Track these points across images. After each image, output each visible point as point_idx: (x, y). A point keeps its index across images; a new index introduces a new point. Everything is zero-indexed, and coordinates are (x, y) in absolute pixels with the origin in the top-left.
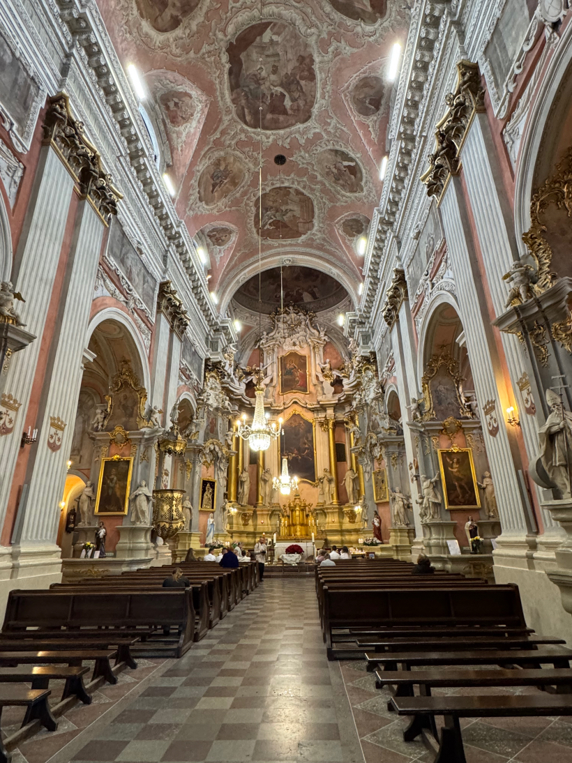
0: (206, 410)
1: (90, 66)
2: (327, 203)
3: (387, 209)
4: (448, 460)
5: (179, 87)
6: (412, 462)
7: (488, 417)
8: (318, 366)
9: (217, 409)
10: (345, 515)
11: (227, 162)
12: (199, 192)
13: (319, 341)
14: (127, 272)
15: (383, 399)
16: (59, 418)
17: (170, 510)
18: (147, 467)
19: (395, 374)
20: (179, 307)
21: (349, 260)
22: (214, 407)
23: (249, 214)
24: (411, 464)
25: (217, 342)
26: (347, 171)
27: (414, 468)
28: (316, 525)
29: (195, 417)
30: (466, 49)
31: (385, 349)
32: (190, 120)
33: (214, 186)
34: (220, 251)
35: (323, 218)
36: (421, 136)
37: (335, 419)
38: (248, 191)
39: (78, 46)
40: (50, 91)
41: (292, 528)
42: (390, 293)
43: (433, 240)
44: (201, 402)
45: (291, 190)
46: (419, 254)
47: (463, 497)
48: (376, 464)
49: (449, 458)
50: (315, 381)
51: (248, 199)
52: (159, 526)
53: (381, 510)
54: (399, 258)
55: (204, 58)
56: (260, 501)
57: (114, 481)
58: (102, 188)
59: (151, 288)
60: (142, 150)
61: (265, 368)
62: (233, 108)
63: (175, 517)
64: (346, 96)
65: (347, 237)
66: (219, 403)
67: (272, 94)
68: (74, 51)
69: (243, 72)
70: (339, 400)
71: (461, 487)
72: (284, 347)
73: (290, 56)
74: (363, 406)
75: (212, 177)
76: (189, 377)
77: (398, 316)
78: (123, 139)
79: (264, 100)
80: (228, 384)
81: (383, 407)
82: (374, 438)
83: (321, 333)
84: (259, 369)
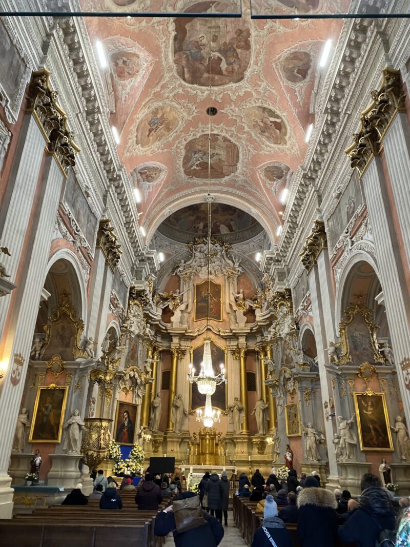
0: (129, 337)
1: (65, 43)
2: (251, 150)
3: (310, 167)
4: (363, 403)
5: (129, 49)
6: (328, 401)
7: (405, 372)
8: (231, 295)
9: (138, 336)
10: (254, 446)
11: (164, 111)
12: (136, 137)
13: (233, 272)
14: (76, 214)
15: (297, 335)
16: (20, 354)
17: (99, 439)
18: (80, 396)
19: (310, 314)
20: (114, 242)
21: (268, 202)
22: (136, 334)
23: (179, 155)
24: (326, 402)
25: (142, 271)
26: (273, 125)
27: (329, 407)
28: (225, 454)
29: (118, 344)
30: (390, 57)
32: (135, 76)
33: (150, 131)
34: (149, 187)
35: (246, 163)
36: (345, 114)
37: (247, 347)
38: (180, 135)
39: (58, 28)
40: (34, 68)
41: (202, 457)
42: (310, 241)
43: (354, 204)
44: (124, 329)
45: (219, 137)
46: (340, 212)
47: (377, 439)
49: (364, 401)
50: (228, 309)
51: (179, 143)
52: (87, 454)
53: (293, 444)
54: (319, 211)
55: (154, 27)
56: (171, 428)
57: (49, 409)
58: (66, 144)
59: (93, 226)
60: (98, 108)
61: (181, 294)
62: (174, 67)
63: (102, 446)
64: (276, 65)
65: (268, 181)
66: (140, 330)
67: (210, 58)
68: (54, 32)
69: (187, 38)
70: (251, 329)
71: (375, 429)
72: (200, 275)
73: (229, 28)
74: (277, 340)
75: (149, 124)
76: (116, 306)
77: (316, 263)
78: (83, 99)
79: (203, 62)
80: (149, 310)
81: (297, 343)
82: (288, 372)
83: (236, 264)
84: (175, 295)
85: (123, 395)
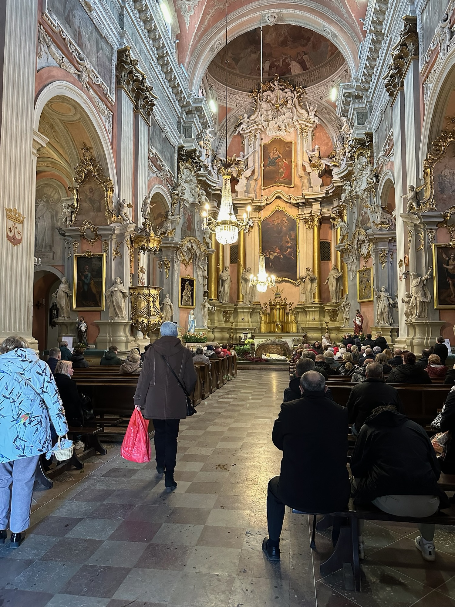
0: (182, 206)
4: (444, 256)
6: (403, 259)
8: (305, 154)
10: (326, 314)
13: (307, 124)
15: (376, 189)
16: (15, 209)
17: (148, 307)
18: (121, 263)
19: (392, 159)
20: (143, 82)
22: (190, 202)
24: (401, 261)
25: (191, 127)
27: (404, 265)
28: (296, 322)
29: (170, 213)
31: (383, 129)
34: (190, 8)
37: (321, 214)
44: (176, 197)
48: (363, 263)
49: (445, 254)
50: (301, 172)
52: (138, 321)
53: (364, 310)
56: (241, 300)
57: (89, 278)
59: (107, 57)
61: (246, 158)
63: (152, 313)
66: (195, 198)
70: (327, 193)
72: (267, 132)
74: (353, 198)
76: (160, 169)
77: (402, 84)
80: (205, 176)
81: (375, 199)
82: (362, 234)
83: (310, 114)
84: (239, 159)
85: (182, 267)
